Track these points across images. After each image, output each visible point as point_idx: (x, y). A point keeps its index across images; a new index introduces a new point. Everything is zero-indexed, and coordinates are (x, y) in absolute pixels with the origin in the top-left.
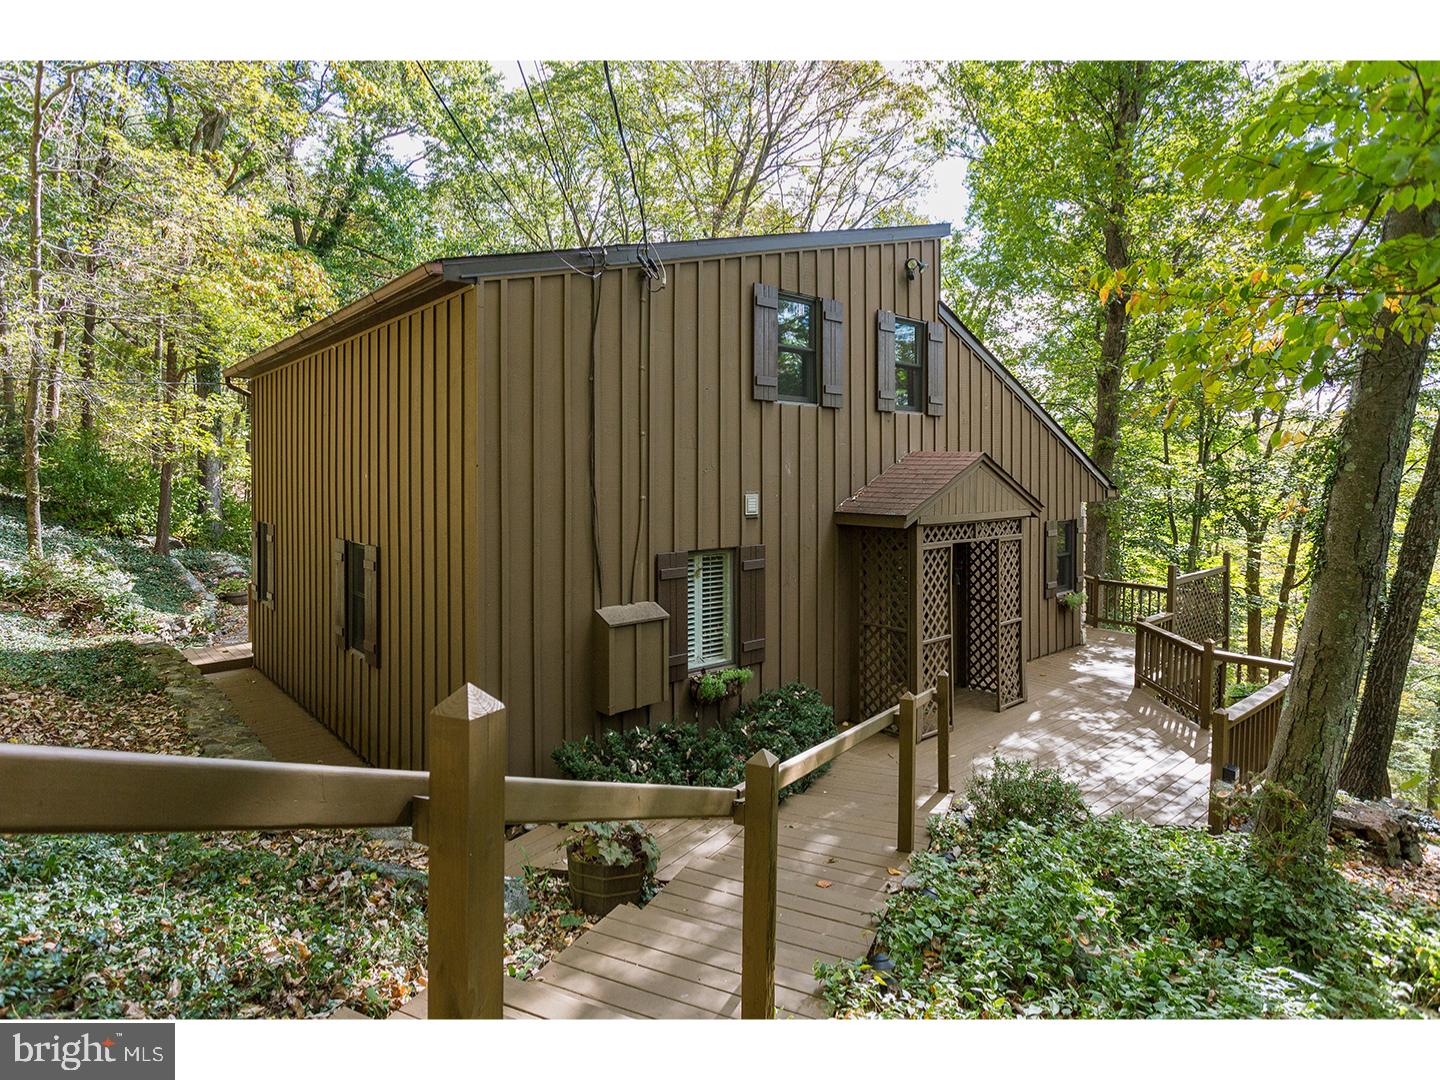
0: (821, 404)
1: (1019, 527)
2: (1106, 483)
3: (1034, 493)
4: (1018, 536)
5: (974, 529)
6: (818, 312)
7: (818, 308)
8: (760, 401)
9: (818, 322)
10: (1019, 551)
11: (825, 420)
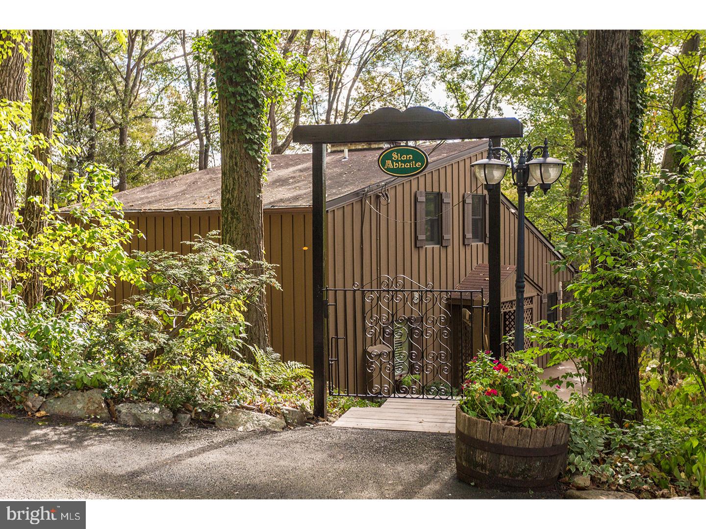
0: (442, 245)
1: (531, 301)
2: (573, 270)
3: (540, 285)
4: (531, 306)
5: (512, 304)
6: (440, 199)
7: (440, 197)
8: (419, 247)
9: (440, 204)
10: (531, 314)
11: (443, 251)
